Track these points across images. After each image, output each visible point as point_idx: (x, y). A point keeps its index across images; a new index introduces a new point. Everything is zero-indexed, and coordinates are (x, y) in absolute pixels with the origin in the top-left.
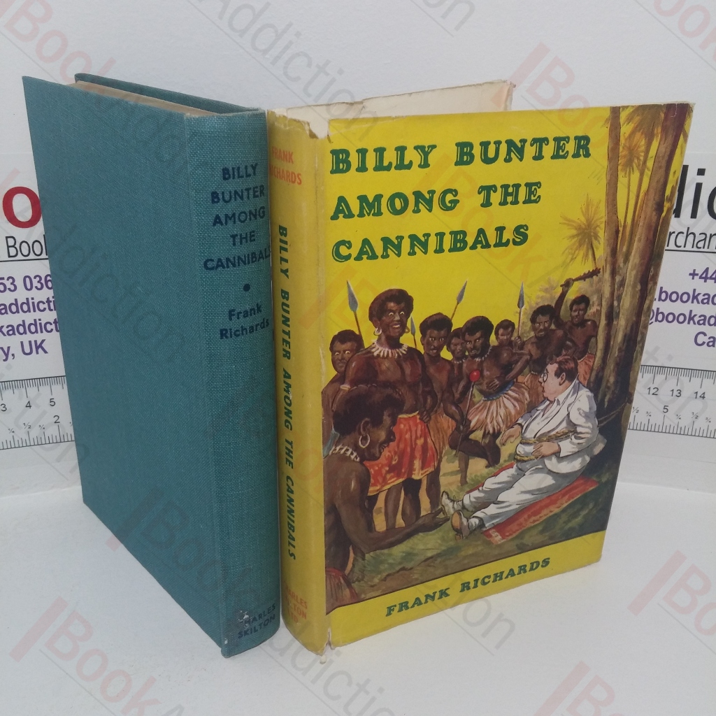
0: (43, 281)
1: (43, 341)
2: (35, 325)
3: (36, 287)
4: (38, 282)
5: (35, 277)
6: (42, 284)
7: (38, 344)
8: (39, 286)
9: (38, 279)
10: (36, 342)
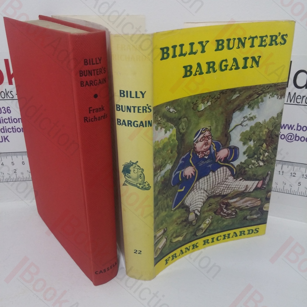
0: (6, 110)
1: (7, 136)
2: (4, 129)
3: (3, 112)
4: (4, 110)
5: (2, 108)
6: (6, 111)
7: (5, 138)
8: (4, 112)
9: (4, 109)
10: (4, 136)
